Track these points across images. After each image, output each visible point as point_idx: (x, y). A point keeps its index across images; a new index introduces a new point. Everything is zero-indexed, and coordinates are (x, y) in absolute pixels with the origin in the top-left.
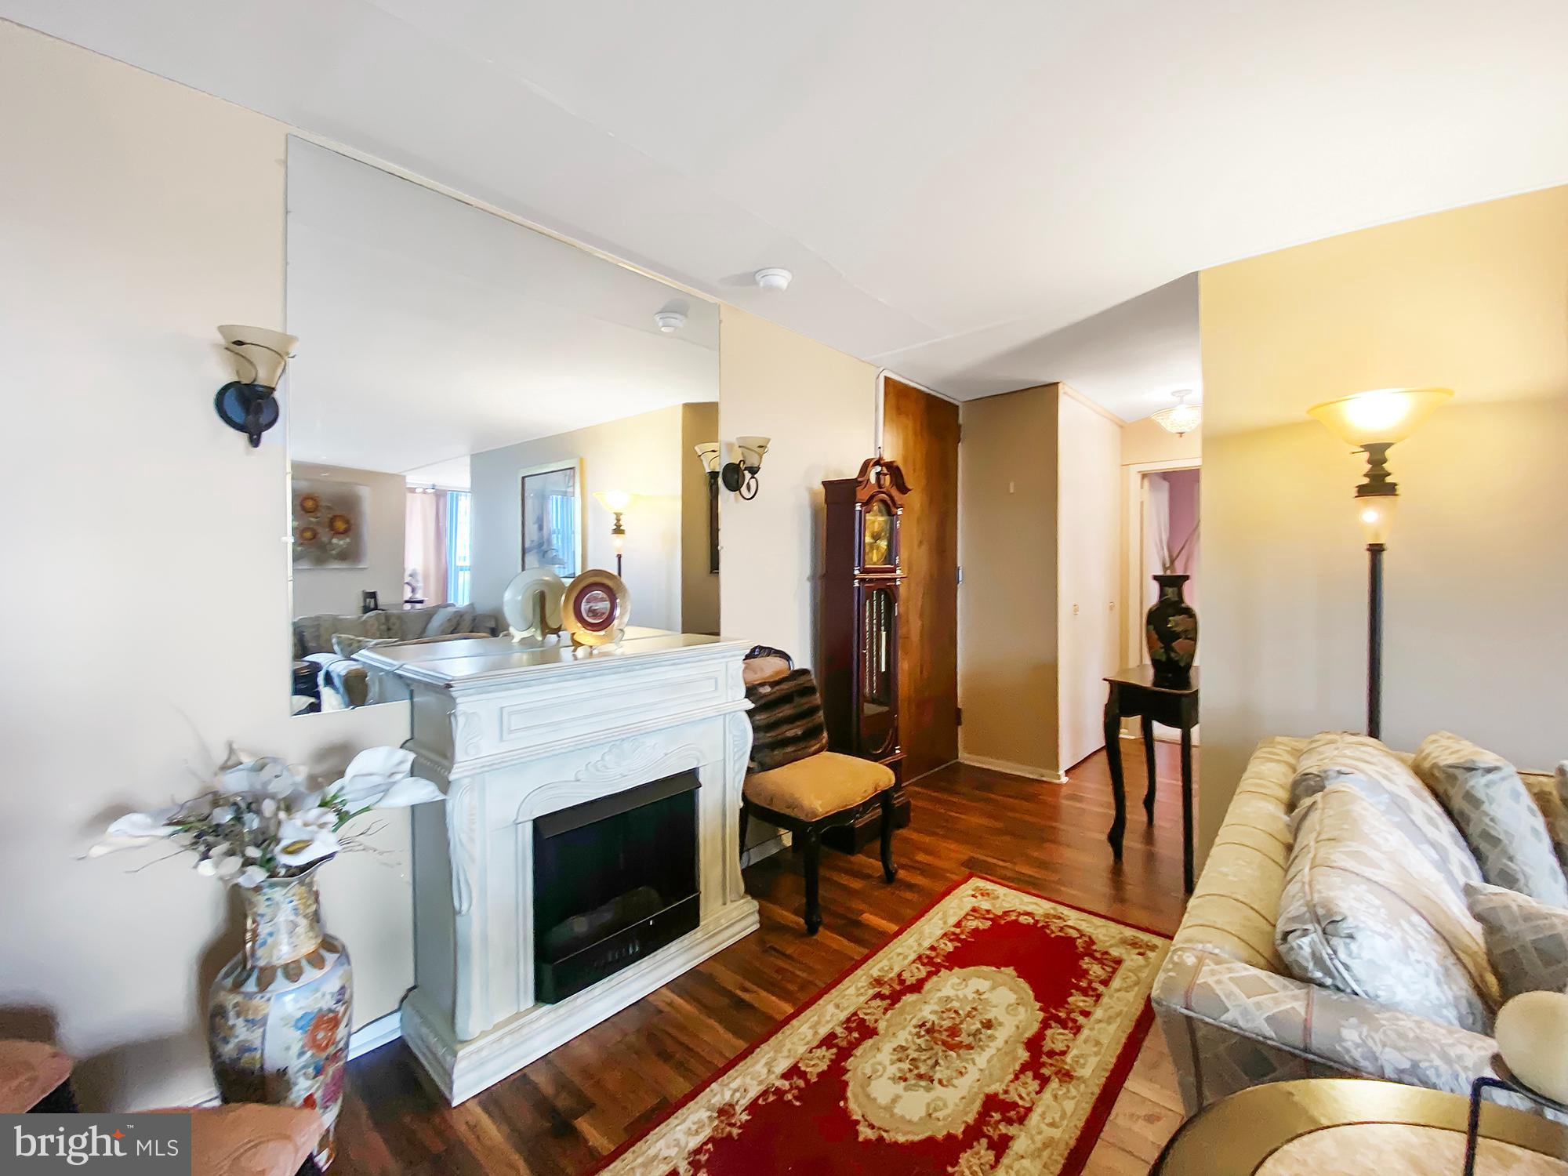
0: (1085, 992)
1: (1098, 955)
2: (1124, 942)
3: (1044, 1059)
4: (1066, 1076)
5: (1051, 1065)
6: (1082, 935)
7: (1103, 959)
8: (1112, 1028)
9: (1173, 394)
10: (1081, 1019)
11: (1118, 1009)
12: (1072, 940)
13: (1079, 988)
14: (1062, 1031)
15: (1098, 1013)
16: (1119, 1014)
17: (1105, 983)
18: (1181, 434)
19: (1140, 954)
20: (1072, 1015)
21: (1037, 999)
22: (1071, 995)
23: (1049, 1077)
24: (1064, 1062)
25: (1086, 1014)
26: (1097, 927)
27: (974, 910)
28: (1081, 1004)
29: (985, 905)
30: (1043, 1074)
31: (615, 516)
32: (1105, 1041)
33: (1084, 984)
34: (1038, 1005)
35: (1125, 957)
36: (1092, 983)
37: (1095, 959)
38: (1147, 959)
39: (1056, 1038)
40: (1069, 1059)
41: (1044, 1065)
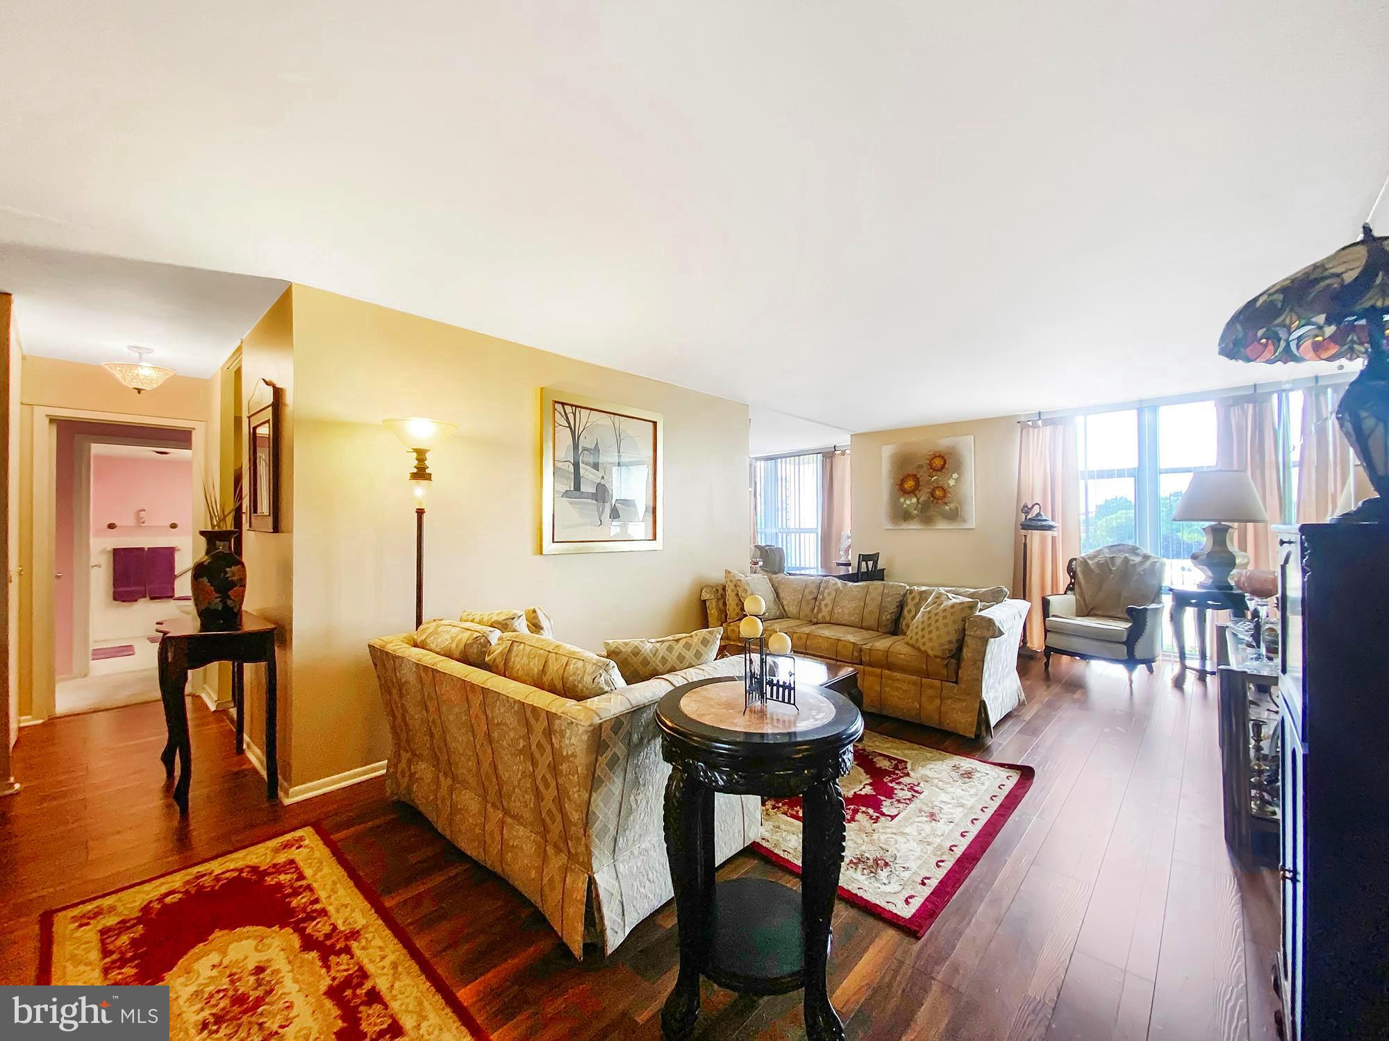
0: (296, 892)
1: (271, 870)
2: (276, 851)
3: (328, 943)
4: (355, 935)
5: (338, 940)
6: (241, 870)
7: (278, 869)
8: (341, 892)
9: (131, 348)
10: (317, 906)
11: (330, 882)
12: (239, 878)
13: (289, 895)
14: (315, 922)
15: (322, 895)
16: (334, 883)
17: (301, 877)
18: (139, 391)
19: (298, 848)
20: (309, 909)
21: (270, 926)
22: (290, 903)
23: (346, 945)
24: (342, 932)
25: (317, 901)
26: (243, 859)
27: (104, 932)
28: (304, 900)
29: (111, 921)
30: (341, 948)
31: (415, 455)
32: (348, 900)
33: (288, 891)
34: (276, 928)
35: (291, 857)
36: (292, 886)
37: (272, 873)
38: (306, 846)
39: (318, 929)
40: (341, 928)
41: (333, 945)
